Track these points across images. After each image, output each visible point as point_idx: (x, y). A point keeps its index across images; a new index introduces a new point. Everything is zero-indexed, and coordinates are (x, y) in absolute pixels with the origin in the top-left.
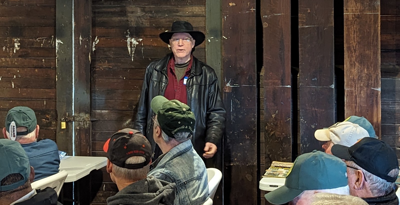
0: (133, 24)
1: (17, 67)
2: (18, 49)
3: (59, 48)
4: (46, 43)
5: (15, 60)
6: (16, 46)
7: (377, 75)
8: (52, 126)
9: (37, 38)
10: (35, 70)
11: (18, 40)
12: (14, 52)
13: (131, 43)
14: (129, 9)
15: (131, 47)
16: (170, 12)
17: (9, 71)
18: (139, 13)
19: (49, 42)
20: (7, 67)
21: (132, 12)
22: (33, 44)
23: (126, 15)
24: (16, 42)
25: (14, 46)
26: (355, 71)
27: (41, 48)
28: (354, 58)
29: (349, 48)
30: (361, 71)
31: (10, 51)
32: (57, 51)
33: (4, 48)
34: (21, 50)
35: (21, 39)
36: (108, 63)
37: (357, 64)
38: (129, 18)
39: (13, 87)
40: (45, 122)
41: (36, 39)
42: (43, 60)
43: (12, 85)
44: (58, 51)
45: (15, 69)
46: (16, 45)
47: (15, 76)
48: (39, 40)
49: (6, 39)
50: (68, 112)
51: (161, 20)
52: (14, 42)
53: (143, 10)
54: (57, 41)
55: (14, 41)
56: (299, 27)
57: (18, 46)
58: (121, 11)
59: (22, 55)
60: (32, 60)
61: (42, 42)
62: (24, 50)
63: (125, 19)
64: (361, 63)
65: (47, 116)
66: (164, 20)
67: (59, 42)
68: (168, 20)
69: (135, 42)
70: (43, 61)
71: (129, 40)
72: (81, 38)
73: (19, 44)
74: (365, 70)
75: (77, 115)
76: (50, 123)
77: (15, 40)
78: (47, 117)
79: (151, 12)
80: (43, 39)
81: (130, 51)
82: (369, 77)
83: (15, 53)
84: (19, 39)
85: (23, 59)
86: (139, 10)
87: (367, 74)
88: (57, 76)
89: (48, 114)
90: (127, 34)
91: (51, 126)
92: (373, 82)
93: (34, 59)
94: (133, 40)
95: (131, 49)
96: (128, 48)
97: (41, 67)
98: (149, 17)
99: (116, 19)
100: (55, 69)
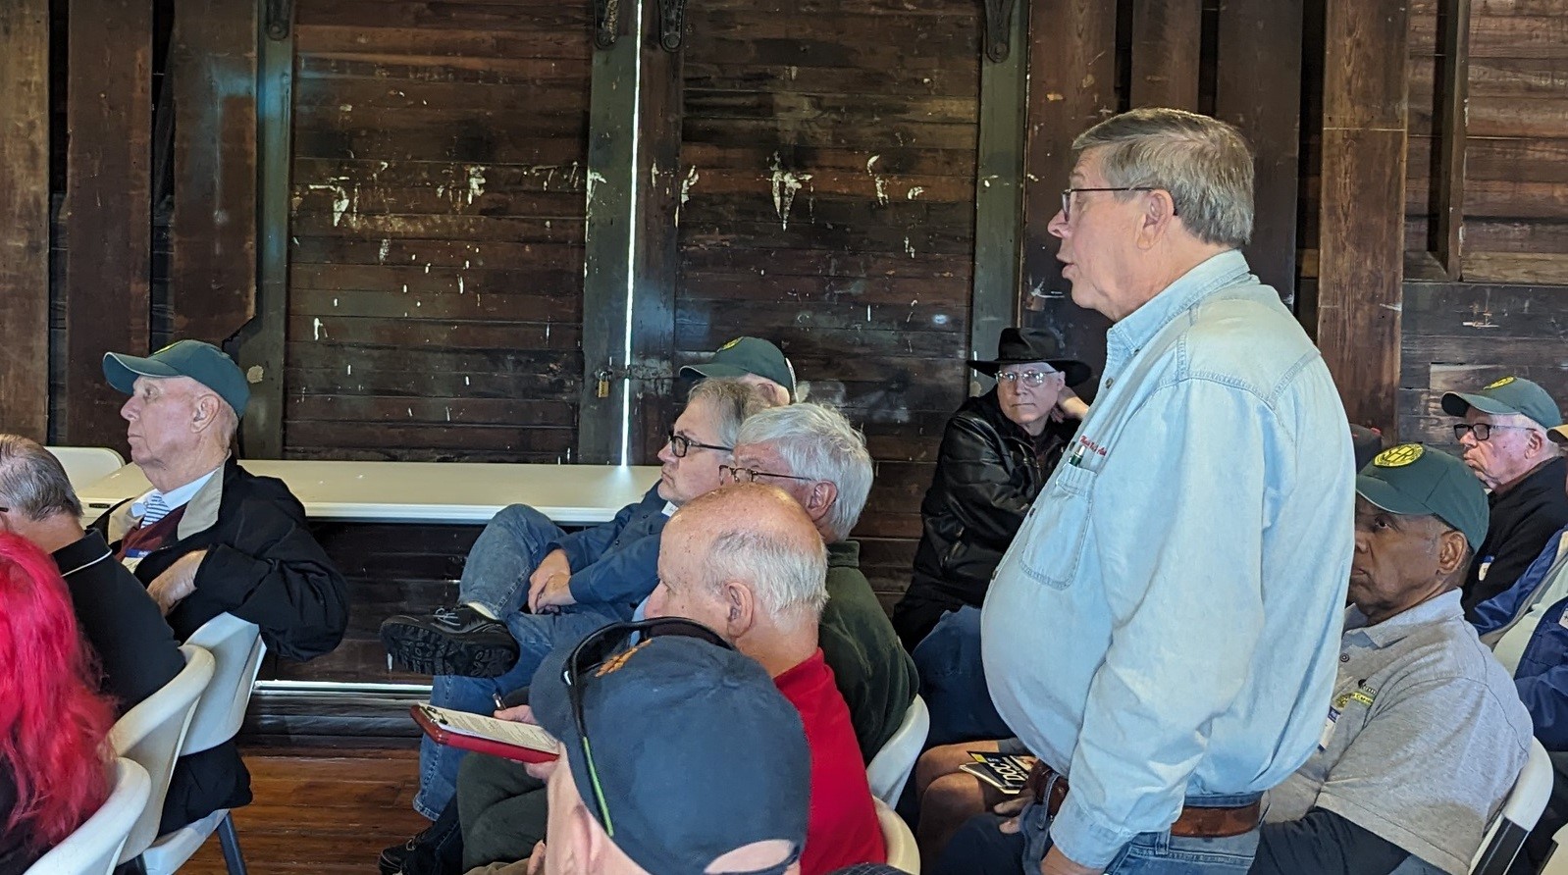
0: (790, 139)
1: (476, 240)
2: (479, 193)
3: (595, 192)
4: (559, 180)
5: (471, 221)
6: (475, 186)
7: (1395, 275)
8: (565, 390)
9: (533, 166)
10: (524, 247)
11: (479, 170)
12: (467, 202)
13: (783, 184)
14: (780, 100)
15: (782, 195)
16: (886, 110)
17: (451, 250)
18: (806, 110)
19: (565, 177)
20: (447, 240)
21: (789, 109)
22: (520, 183)
23: (771, 114)
24: (474, 176)
25: (468, 187)
26: (1344, 263)
27: (540, 193)
28: (1344, 234)
29: (1332, 211)
30: (1359, 265)
31: (455, 198)
32: (588, 202)
33: (440, 190)
34: (488, 197)
35: (489, 168)
36: (721, 233)
37: (1350, 248)
38: (779, 125)
39: (462, 291)
40: (546, 382)
41: (529, 169)
43: (459, 287)
44: (592, 200)
45: (468, 245)
46: (474, 183)
47: (467, 263)
48: (537, 171)
49: (447, 166)
50: (613, 355)
51: (863, 131)
52: (469, 176)
53: (817, 104)
54: (590, 176)
55: (468, 171)
57: (480, 186)
58: (760, 106)
59: (488, 209)
60: (515, 223)
61: (542, 175)
62: (497, 196)
63: (771, 124)
64: (1358, 246)
65: (551, 365)
66: (868, 131)
67: (596, 178)
68: (879, 129)
69: (791, 182)
70: (545, 227)
71: (776, 178)
72: (654, 170)
73: (483, 181)
74: (1368, 262)
75: (637, 363)
76: (561, 383)
77: (472, 170)
78: (552, 370)
79: (837, 110)
80: (550, 169)
81: (778, 205)
82: (1375, 280)
83: (470, 202)
84: (483, 169)
85: (492, 221)
86: (806, 103)
87: (1371, 272)
88: (586, 265)
89: (555, 362)
90: (773, 162)
91: (562, 392)
92: (1384, 291)
93: (523, 221)
94: (787, 178)
95: (782, 201)
96: (773, 197)
97: (540, 241)
98: (831, 123)
99: (746, 124)
100: (582, 245)
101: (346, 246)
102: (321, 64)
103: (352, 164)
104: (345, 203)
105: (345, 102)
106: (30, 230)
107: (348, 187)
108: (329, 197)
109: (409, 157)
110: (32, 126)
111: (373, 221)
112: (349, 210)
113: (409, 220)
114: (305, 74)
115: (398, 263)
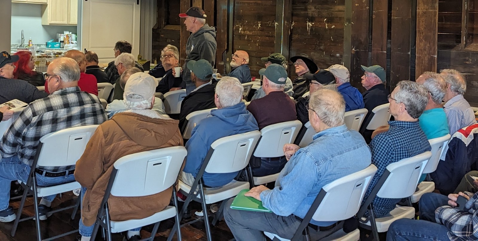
0: (310, 15)
1: (260, 36)
2: (260, 27)
4: (271, 25)
5: (259, 32)
10: (267, 37)
12: (258, 28)
14: (309, 7)
15: (309, 27)
17: (256, 38)
21: (310, 9)
22: (266, 25)
23: (307, 10)
25: (258, 26)
27: (269, 27)
32: (275, 28)
33: (254, 26)
35: (262, 22)
36: (298, 35)
38: (308, 12)
41: (268, 22)
42: (270, 33)
43: (257, 45)
45: (258, 37)
47: (258, 40)
49: (255, 21)
51: (323, 13)
53: (315, 8)
54: (276, 23)
56: (392, 18)
57: (260, 25)
58: (305, 8)
59: (262, 30)
60: (265, 32)
62: (262, 27)
68: (327, 13)
69: (310, 24)
72: (286, 22)
77: (259, 22)
79: (319, 9)
80: (270, 22)
85: (262, 32)
86: (313, 8)
88: (275, 41)
90: (307, 20)
96: (307, 28)
97: (269, 36)
99: (303, 12)
100: (275, 37)
101: (241, 36)
102: (238, 3)
103: (242, 22)
104: (241, 28)
105: (241, 10)
107: (241, 25)
108: (239, 27)
109: (250, 20)
111: (245, 32)
112: (241, 30)
113: (250, 32)
114: (236, 5)
115: (248, 40)
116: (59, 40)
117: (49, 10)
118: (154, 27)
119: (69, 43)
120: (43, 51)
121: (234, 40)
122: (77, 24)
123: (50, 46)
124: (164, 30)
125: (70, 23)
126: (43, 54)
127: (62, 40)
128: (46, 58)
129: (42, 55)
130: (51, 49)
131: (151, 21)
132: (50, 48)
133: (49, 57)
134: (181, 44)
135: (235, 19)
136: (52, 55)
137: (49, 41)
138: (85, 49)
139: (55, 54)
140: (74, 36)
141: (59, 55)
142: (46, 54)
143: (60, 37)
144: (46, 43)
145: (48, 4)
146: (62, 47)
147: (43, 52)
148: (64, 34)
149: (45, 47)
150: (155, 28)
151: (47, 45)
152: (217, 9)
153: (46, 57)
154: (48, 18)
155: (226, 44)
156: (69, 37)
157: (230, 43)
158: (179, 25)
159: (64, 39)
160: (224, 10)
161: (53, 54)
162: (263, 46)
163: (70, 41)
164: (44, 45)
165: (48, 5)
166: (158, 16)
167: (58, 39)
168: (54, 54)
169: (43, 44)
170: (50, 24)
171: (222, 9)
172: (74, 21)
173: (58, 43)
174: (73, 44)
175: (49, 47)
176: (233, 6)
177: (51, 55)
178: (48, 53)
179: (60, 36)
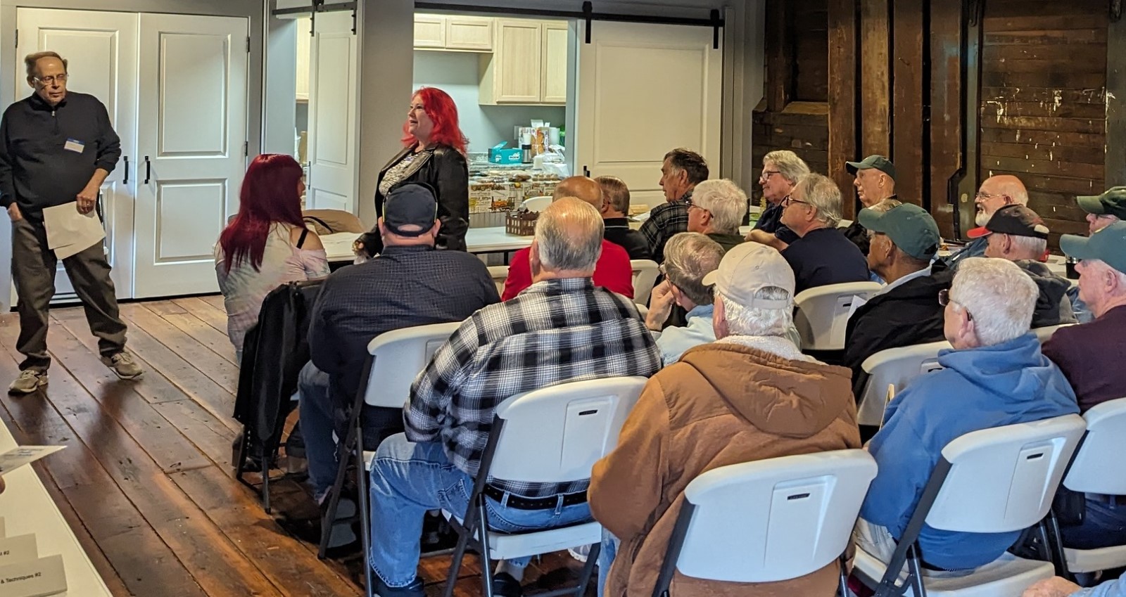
1: (1057, 131)
2: (1059, 105)
3: (1110, 104)
4: (1095, 97)
5: (1055, 120)
6: (1057, 101)
9: (1084, 89)
10: (1079, 135)
17: (1047, 136)
19: (1098, 95)
20: (1045, 131)
22: (1078, 98)
24: (1056, 96)
25: (1054, 102)
27: (1087, 104)
31: (1048, 107)
32: (1107, 109)
33: (1041, 103)
34: (1063, 107)
35: (1064, 91)
39: (1051, 160)
41: (1081, 92)
42: (1090, 122)
43: (1050, 156)
45: (1054, 133)
46: (1057, 99)
47: (1054, 144)
48: (1086, 92)
49: (1045, 91)
52: (1055, 96)
54: (1107, 95)
55: (1054, 94)
57: (1059, 101)
59: (1064, 114)
60: (1075, 121)
61: (1088, 94)
62: (1066, 106)
67: (1110, 96)
70: (1089, 124)
73: (1061, 98)
77: (1056, 92)
80: (1091, 92)
83: (1054, 110)
84: (1060, 92)
85: (1064, 120)
88: (1106, 146)
93: (1079, 120)
97: (1086, 132)
100: (1104, 134)
101: (1002, 132)
102: (992, 38)
103: (1005, 90)
104: (1002, 110)
105: (1001, 57)
106: (883, 123)
107: (1003, 101)
108: (996, 107)
109: (1028, 85)
110: (882, 74)
111: (1013, 120)
112: (1003, 115)
113: (1028, 120)
114: (986, 43)
115: (1024, 143)
116: (520, 142)
117: (496, 69)
118: (757, 107)
119: (544, 150)
120: (485, 172)
121: (982, 144)
122: (565, 101)
123: (497, 160)
124: (785, 115)
125: (547, 101)
126: (485, 182)
127: (527, 143)
128: (491, 191)
129: (482, 182)
130: (501, 166)
131: (751, 93)
132: (499, 162)
133: (499, 188)
134: (829, 154)
135: (983, 82)
136: (506, 183)
137: (497, 147)
138: (585, 168)
139: (513, 181)
140: (555, 133)
141: (524, 184)
142: (493, 181)
143: (522, 136)
144: (490, 150)
145: (495, 51)
146: (526, 161)
147: (485, 175)
148: (531, 126)
149: (486, 162)
150: (760, 110)
151: (491, 155)
152: (932, 57)
153: (493, 189)
154: (495, 88)
155: (959, 154)
156: (543, 134)
157: (971, 150)
158: (826, 101)
159: (532, 140)
160: (952, 60)
161: (508, 179)
162: (1068, 160)
163: (546, 146)
164: (485, 155)
165: (494, 56)
166: (769, 78)
167: (518, 140)
168: (510, 181)
169: (481, 155)
170: (498, 102)
171: (947, 56)
172: (557, 93)
173: (516, 152)
174: (554, 154)
175: (495, 162)
176: (976, 47)
177: (503, 182)
178: (495, 178)
179: (522, 131)
